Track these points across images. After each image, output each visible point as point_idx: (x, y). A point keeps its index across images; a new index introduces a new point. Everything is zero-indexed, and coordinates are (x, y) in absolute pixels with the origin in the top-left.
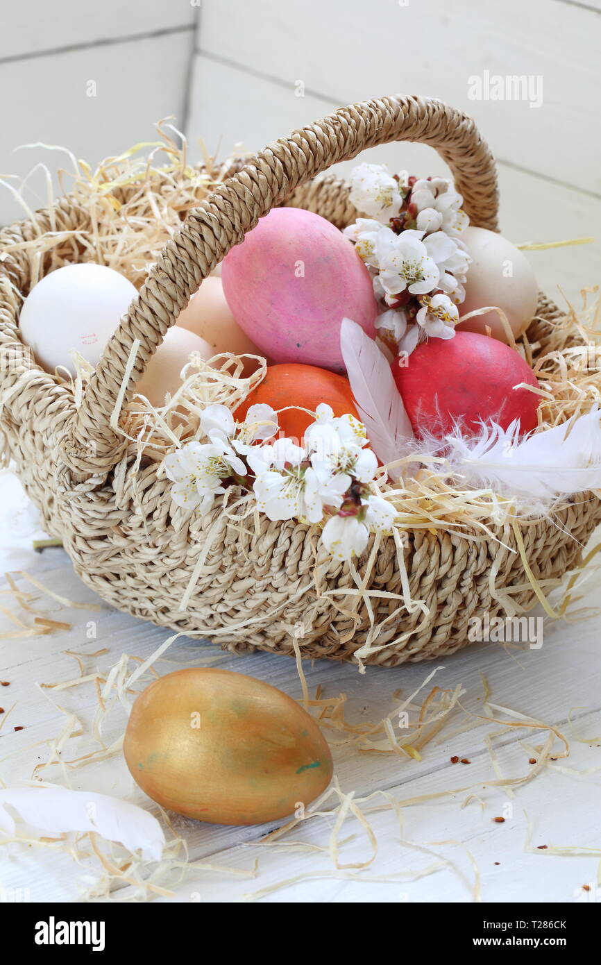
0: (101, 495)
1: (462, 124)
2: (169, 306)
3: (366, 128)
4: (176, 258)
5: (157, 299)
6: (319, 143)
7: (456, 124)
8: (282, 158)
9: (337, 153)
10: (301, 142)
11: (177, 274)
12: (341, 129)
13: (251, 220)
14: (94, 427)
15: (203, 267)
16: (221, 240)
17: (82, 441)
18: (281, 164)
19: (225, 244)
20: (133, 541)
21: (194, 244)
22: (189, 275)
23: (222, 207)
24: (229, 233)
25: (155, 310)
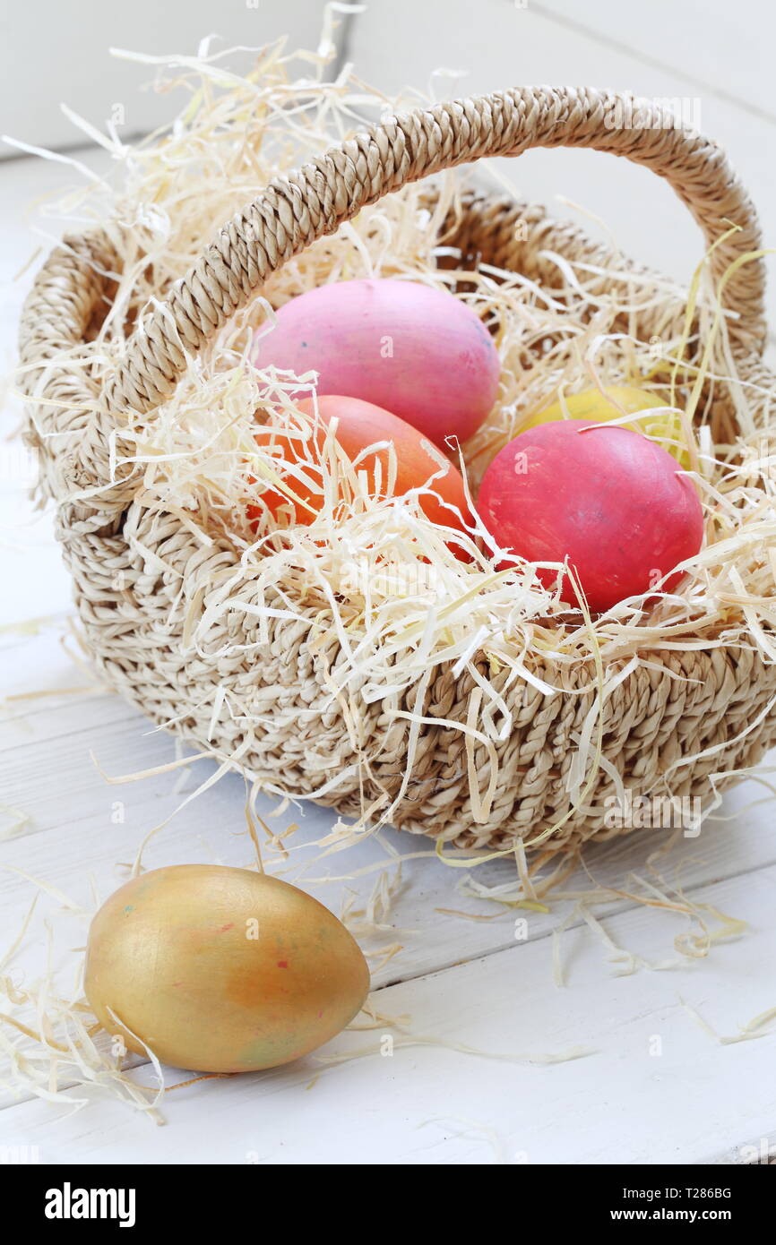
0: (109, 542)
1: (701, 151)
2: (216, 295)
3: (540, 117)
4: (238, 235)
5: (203, 286)
6: (465, 121)
7: (691, 147)
8: (408, 132)
9: (489, 141)
10: (441, 116)
11: (233, 256)
12: (502, 110)
13: (349, 204)
14: (101, 445)
15: (272, 254)
16: (301, 221)
17: (85, 462)
18: (403, 138)
19: (306, 228)
20: (145, 614)
21: (264, 220)
22: (250, 260)
23: (312, 180)
24: (314, 215)
25: (198, 300)
